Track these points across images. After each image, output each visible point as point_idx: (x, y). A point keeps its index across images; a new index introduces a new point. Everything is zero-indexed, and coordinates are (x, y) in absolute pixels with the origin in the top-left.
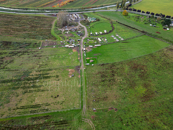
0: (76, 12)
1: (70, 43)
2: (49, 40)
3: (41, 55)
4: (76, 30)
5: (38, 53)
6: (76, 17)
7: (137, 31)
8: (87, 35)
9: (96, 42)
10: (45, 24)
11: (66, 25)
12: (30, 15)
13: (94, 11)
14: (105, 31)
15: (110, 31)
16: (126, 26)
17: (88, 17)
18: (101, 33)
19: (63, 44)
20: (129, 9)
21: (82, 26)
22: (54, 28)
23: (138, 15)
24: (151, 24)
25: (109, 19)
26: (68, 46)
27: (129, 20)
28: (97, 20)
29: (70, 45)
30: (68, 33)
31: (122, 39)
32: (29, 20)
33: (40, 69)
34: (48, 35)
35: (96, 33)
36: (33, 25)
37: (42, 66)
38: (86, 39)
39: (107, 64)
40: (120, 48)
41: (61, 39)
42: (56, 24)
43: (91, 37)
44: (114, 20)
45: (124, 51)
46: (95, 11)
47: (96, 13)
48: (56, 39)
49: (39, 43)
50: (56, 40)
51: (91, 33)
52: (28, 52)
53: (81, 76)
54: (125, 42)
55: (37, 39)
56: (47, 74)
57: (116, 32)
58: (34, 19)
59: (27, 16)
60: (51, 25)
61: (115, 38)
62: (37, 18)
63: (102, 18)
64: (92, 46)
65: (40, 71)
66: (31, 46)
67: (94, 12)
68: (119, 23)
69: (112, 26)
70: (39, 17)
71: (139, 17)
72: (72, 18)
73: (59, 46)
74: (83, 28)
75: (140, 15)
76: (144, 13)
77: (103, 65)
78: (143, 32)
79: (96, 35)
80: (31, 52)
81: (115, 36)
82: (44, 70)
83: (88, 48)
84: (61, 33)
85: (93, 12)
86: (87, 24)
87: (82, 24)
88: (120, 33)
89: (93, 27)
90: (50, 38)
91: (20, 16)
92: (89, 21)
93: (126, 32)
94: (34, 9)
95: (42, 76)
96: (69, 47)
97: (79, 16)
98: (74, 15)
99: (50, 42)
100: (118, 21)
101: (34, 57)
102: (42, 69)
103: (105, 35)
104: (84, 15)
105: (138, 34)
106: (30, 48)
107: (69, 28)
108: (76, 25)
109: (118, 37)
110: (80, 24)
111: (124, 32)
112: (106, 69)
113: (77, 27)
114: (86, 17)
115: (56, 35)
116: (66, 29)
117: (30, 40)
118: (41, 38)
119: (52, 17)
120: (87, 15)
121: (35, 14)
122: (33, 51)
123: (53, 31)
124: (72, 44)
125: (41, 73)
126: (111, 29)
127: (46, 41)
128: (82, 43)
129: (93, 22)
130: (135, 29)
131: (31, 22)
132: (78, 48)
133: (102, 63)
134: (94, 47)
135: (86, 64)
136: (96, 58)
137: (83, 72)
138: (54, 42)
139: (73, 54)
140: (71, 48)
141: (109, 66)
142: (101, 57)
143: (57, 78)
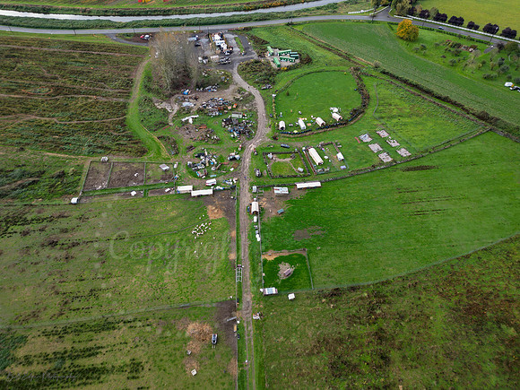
0: (223, 23)
1: (199, 174)
2: (115, 159)
4: (222, 109)
5: (64, 224)
6: (224, 47)
7: (458, 110)
8: (264, 132)
9: (301, 169)
10: (104, 80)
11: (185, 85)
12: (54, 36)
13: (289, 21)
14: (336, 110)
15: (356, 114)
16: (416, 86)
17: (269, 48)
18: (320, 121)
19: (168, 176)
22: (138, 97)
23: (453, 40)
24: (509, 79)
25: (347, 57)
26: (191, 187)
27: (422, 58)
28: (302, 62)
29: (197, 182)
30: (191, 121)
31: (404, 153)
32: (47, 61)
33: (63, 321)
34: (115, 130)
35: (301, 123)
36: (59, 83)
37: (76, 304)
38: (261, 154)
40: (397, 196)
41: (165, 153)
42: (149, 79)
43: (283, 141)
44: (365, 60)
45: (418, 213)
46: (294, 20)
47: (299, 28)
48: (143, 152)
49: (75, 173)
50: (145, 158)
51: (282, 124)
52: (25, 222)
53: (241, 363)
54: (416, 165)
55: (69, 152)
56: (91, 353)
57: (377, 115)
58: (69, 56)
59: (42, 43)
60: (129, 84)
61: (375, 147)
62: (76, 54)
63: (320, 52)
64: (285, 190)
65: (65, 331)
66: (42, 189)
67: (292, 24)
68: (384, 73)
69: (361, 89)
70: (86, 47)
71: (459, 46)
72: (207, 53)
73: (153, 191)
74: (248, 98)
76: (477, 28)
77: (337, 293)
78: (483, 117)
79: (302, 133)
80: (38, 220)
81: (376, 138)
82: (79, 329)
83: (271, 199)
84: (163, 124)
85: (288, 24)
86: (264, 75)
87: (245, 79)
88: (395, 121)
89: (288, 94)
90: (120, 149)
91: (16, 40)
92: (274, 66)
93: (415, 119)
94: (74, 9)
95: (68, 363)
96: (194, 194)
97: (234, 42)
98: (217, 37)
99: (117, 170)
100: (383, 67)
101: (47, 251)
102: (73, 318)
103: (337, 132)
104: (253, 38)
105: (466, 126)
106: (36, 197)
107: (196, 99)
108: (224, 84)
109: (385, 140)
110: (237, 78)
111: (410, 117)
113: (228, 95)
114: (261, 44)
115: (144, 134)
116: (185, 104)
117: (39, 158)
118: (86, 149)
119: (134, 45)
120: (263, 35)
121: (72, 32)
122: (47, 214)
123: (133, 114)
124: (208, 176)
125: (67, 344)
126: (357, 104)
127: (103, 162)
128: (246, 172)
129: (289, 68)
130: (450, 102)
131: (54, 68)
132: (228, 197)
134: (296, 195)
135: (262, 290)
136: (305, 254)
137: (250, 340)
138: (135, 166)
139: (211, 233)
140: (201, 200)
141: (360, 301)
142: (325, 249)
143: (133, 378)
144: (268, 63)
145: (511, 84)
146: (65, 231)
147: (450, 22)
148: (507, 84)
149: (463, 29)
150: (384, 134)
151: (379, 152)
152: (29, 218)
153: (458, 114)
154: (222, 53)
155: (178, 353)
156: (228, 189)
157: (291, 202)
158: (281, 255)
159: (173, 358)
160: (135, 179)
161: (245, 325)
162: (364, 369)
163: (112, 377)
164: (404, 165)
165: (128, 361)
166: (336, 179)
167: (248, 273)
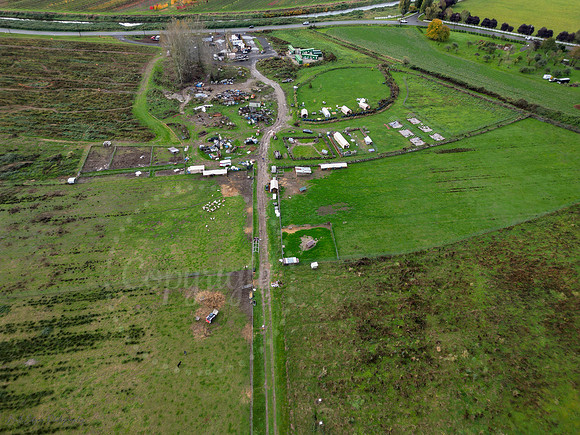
0: (240, 26)
1: (212, 156)
2: (119, 144)
3: (72, 213)
4: (239, 99)
5: (58, 201)
6: (243, 46)
7: (495, 100)
8: (284, 119)
9: (325, 152)
10: (110, 75)
11: (199, 79)
12: (57, 37)
13: (313, 25)
14: (363, 100)
15: (384, 104)
16: (448, 79)
17: (290, 46)
18: (345, 110)
19: (177, 159)
20: (449, 15)
21: (267, 81)
22: (146, 90)
23: (486, 39)
24: (548, 72)
25: (375, 56)
26: (203, 167)
27: (454, 56)
28: (325, 59)
29: (210, 163)
30: (204, 110)
31: (437, 137)
32: (48, 59)
33: (53, 291)
34: (119, 118)
35: (326, 111)
36: (61, 77)
37: (69, 275)
38: (281, 139)
39: (384, 259)
40: (431, 175)
41: (174, 138)
42: (159, 74)
43: (305, 128)
44: (394, 57)
45: (454, 190)
46: (317, 25)
47: (322, 31)
48: (151, 137)
49: (73, 156)
50: (152, 143)
51: (304, 112)
52: (15, 200)
53: (257, 329)
54: (451, 147)
55: (68, 137)
56: (84, 320)
57: (408, 105)
58: (73, 55)
59: (43, 43)
60: (136, 79)
61: (406, 133)
62: (81, 52)
63: (345, 52)
64: (308, 170)
65: (55, 300)
66: (36, 170)
67: (315, 27)
68: (414, 68)
69: (389, 83)
70: (92, 48)
71: (494, 44)
72: (223, 51)
73: (161, 171)
74: (268, 90)
75: (494, 37)
76: (511, 29)
77: (364, 263)
78: (522, 105)
79: (327, 121)
80: (29, 199)
81: (407, 125)
82: (71, 298)
83: (292, 179)
84: (174, 113)
85: (311, 28)
86: (288, 72)
87: (265, 74)
88: (426, 110)
89: (311, 87)
90: (124, 133)
91: (15, 41)
92: (295, 62)
93: (447, 108)
94: (80, 16)
95: (56, 331)
96: (206, 173)
97: (252, 42)
98: (234, 37)
99: (121, 153)
100: (412, 63)
101: (38, 226)
102: (65, 288)
103: (364, 119)
104: (272, 39)
105: (503, 113)
106: (29, 178)
107: (210, 90)
108: (241, 78)
109: (416, 126)
110: (256, 73)
111: (443, 106)
112: (382, 287)
113: (246, 87)
114: (282, 45)
115: (151, 121)
116: (197, 95)
117: (33, 143)
118: (86, 135)
119: (144, 45)
120: (284, 37)
121: (77, 34)
122: (40, 192)
123: (140, 105)
124: (222, 157)
125: (57, 312)
126: (387, 96)
127: (106, 146)
128: (264, 154)
129: (312, 65)
130: (486, 93)
131: (55, 64)
132: (244, 177)
133: (357, 257)
134: (320, 175)
135: (281, 260)
136: (329, 228)
137: (267, 307)
138: (141, 149)
139: (224, 208)
140: (214, 180)
141: (391, 271)
142: (352, 223)
143: (133, 343)
144: (289, 60)
145: (549, 76)
146: (61, 208)
147: (482, 25)
148: (545, 77)
149: (497, 31)
150: (415, 121)
151: (411, 137)
152: (19, 197)
153: (495, 103)
154: (239, 51)
155: (185, 320)
156: (244, 170)
157: (315, 181)
158: (303, 228)
159: (179, 325)
160: (141, 162)
161: (262, 292)
162: (397, 332)
163: (107, 343)
164: (438, 148)
165: (127, 328)
166: (364, 161)
167: (266, 245)
